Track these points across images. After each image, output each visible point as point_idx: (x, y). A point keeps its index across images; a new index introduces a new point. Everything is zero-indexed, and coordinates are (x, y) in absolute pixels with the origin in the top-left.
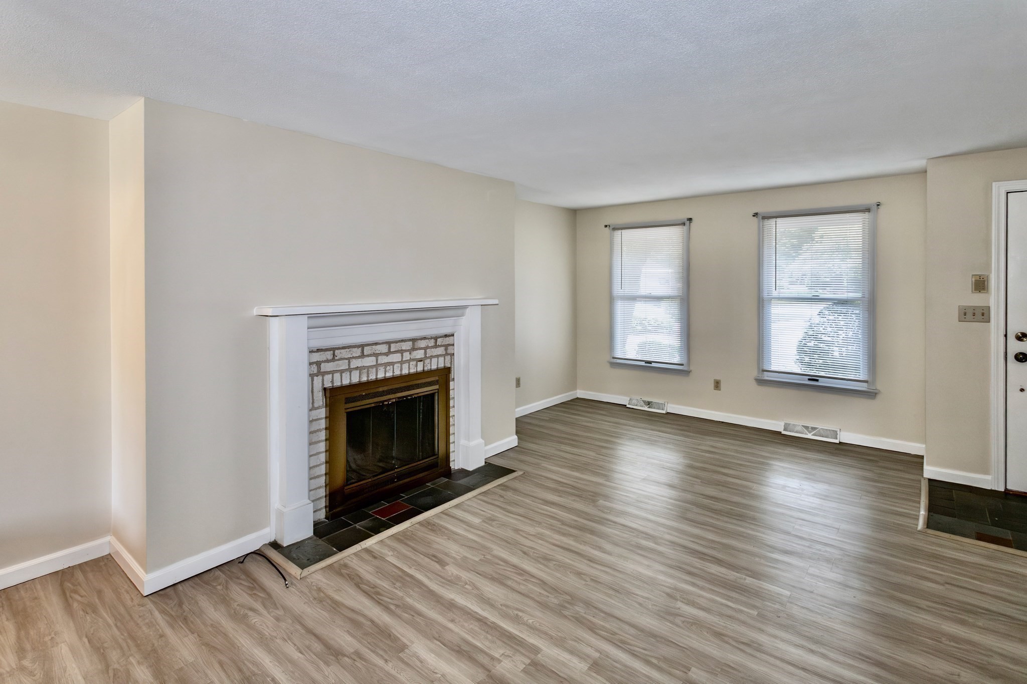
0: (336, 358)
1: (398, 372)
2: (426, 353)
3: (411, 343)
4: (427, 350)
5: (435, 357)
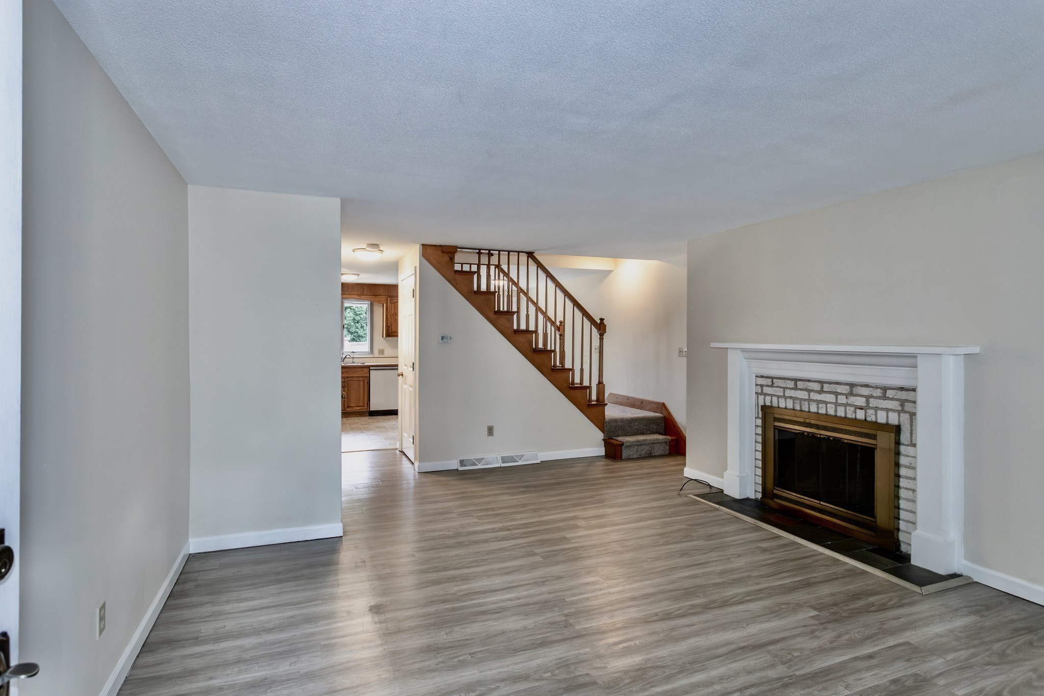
0: (775, 385)
1: (831, 412)
2: (868, 402)
3: (848, 387)
4: (870, 400)
5: (882, 409)
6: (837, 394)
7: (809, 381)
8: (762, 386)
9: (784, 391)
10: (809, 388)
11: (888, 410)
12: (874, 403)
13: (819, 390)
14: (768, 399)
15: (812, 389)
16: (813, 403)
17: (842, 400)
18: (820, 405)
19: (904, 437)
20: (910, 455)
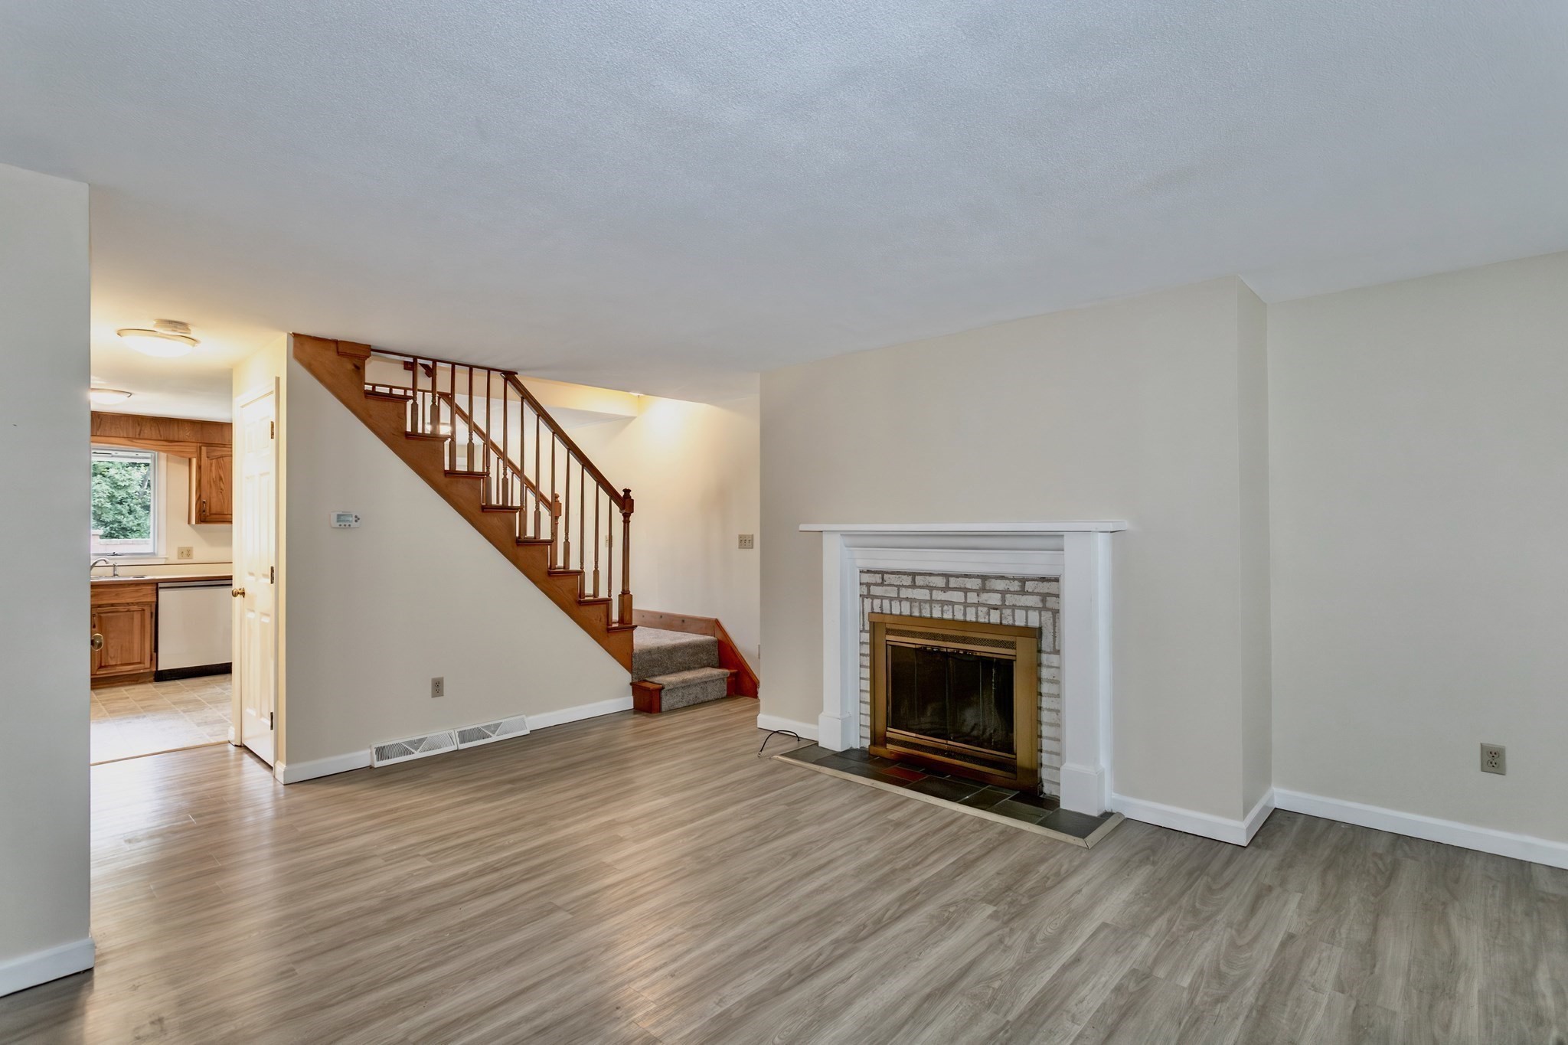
0: (886, 583)
1: (959, 616)
2: (1003, 600)
3: (979, 581)
4: (1007, 596)
5: (1021, 608)
6: (966, 590)
7: (931, 574)
8: (868, 585)
9: (898, 590)
10: (931, 585)
11: (1027, 608)
12: (1010, 600)
13: (944, 586)
14: (877, 602)
15: (934, 585)
16: (936, 605)
17: (972, 598)
18: (945, 607)
19: (1046, 643)
20: (1053, 665)
